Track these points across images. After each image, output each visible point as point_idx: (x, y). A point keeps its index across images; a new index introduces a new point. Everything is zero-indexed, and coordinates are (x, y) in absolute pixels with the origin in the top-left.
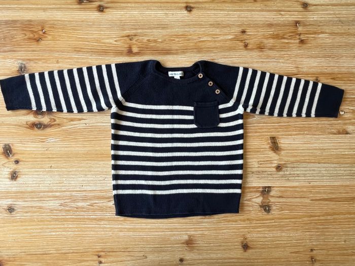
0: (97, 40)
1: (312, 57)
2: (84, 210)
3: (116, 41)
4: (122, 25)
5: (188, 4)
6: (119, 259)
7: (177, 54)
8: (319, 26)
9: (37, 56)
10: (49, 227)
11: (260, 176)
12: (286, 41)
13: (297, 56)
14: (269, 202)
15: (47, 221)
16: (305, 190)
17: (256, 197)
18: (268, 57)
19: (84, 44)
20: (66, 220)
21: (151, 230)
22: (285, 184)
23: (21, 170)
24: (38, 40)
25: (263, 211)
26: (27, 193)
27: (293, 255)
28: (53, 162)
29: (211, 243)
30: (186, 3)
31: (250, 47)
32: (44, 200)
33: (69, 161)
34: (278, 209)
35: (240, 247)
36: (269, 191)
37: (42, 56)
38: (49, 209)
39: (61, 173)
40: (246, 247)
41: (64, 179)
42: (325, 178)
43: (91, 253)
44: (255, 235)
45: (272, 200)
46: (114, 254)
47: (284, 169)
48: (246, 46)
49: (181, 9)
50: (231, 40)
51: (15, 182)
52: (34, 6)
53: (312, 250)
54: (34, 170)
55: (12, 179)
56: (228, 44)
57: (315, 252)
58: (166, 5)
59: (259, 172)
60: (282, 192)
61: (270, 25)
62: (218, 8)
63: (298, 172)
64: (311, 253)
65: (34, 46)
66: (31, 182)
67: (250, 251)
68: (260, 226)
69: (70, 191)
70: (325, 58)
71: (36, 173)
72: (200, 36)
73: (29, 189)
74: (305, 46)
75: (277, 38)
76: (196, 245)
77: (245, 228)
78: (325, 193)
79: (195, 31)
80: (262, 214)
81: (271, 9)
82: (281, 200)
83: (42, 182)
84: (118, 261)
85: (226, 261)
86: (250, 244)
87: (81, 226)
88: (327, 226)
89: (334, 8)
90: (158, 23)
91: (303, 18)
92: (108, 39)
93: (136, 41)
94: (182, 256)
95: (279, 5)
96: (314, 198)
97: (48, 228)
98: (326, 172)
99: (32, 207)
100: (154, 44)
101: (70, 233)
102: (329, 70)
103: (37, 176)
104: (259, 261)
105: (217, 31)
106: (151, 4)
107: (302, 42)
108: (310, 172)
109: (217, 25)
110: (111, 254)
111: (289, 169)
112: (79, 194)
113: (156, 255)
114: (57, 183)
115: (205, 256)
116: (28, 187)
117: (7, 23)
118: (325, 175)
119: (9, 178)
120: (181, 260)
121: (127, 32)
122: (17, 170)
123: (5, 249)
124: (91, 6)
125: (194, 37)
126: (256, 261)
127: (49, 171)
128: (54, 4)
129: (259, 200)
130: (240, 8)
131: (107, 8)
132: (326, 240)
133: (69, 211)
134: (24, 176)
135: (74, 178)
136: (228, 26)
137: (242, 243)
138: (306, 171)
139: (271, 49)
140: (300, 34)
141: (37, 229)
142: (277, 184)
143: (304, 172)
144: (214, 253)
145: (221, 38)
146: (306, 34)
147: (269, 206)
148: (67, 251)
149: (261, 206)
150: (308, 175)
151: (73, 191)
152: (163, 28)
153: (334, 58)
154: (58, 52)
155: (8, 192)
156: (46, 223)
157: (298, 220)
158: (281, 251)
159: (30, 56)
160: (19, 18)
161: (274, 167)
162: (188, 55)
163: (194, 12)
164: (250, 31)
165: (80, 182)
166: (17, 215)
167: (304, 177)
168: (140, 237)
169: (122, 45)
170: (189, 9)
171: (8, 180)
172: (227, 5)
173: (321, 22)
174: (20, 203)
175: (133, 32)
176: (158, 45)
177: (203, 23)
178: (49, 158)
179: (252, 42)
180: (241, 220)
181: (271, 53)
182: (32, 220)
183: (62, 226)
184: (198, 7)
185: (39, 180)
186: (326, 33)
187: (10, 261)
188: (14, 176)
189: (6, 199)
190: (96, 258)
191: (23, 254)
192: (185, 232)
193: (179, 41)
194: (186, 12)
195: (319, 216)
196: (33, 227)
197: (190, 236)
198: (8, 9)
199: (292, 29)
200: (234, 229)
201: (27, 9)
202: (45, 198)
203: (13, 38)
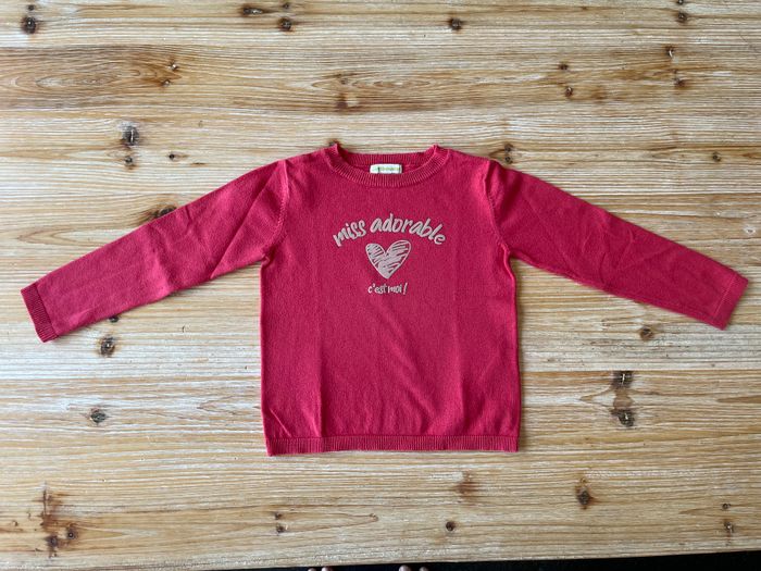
0: (278, 84)
1: (702, 114)
2: (248, 416)
3: (313, 85)
4: (327, 56)
5: (454, 17)
6: (320, 522)
7: (433, 108)
8: (712, 55)
9: (162, 113)
10: (177, 452)
11: (607, 349)
12: (649, 83)
13: (672, 111)
14: (630, 404)
15: (173, 440)
16: (704, 378)
17: (602, 394)
18: (614, 114)
19: (251, 91)
20: (211, 438)
21: (387, 461)
22: (661, 367)
23: (122, 336)
24: (162, 83)
25: (619, 423)
26: (132, 382)
27: (687, 516)
28: (187, 320)
29: (510, 490)
30: (451, 13)
31: (577, 95)
32: (167, 397)
33: (220, 316)
34: (651, 419)
35: (574, 499)
36: (628, 382)
37: (170, 113)
38: (176, 415)
39: (203, 342)
40: (585, 499)
41: (210, 354)
42: (744, 354)
43: (261, 509)
44: (604, 473)
45: (636, 399)
46: (309, 510)
47: (658, 336)
48: (569, 94)
49: (440, 25)
50: (539, 82)
51: (108, 360)
52: (156, 20)
53: (725, 507)
54: (148, 334)
55: (103, 353)
56: (534, 89)
57: (731, 511)
58: (411, 17)
59: (605, 341)
60: (657, 382)
61: (616, 54)
62: (512, 23)
63: (688, 343)
64: (724, 513)
65: (155, 94)
66: (142, 361)
67: (594, 509)
68: (615, 454)
69: (221, 379)
70: (729, 115)
71: (153, 341)
72: (478, 76)
73: (137, 374)
74: (687, 93)
75: (630, 78)
76: (480, 494)
77: (582, 457)
78: (746, 385)
79: (468, 66)
80: (616, 429)
81: (616, 23)
82: (655, 399)
83: (164, 360)
84: (318, 527)
85: (546, 529)
86: (594, 493)
87: (241, 450)
88: (753, 456)
89: (738, 22)
90: (397, 52)
91: (681, 40)
92: (299, 80)
93: (353, 85)
94: (451, 518)
95: (631, 15)
96: (724, 397)
97: (173, 456)
98: (746, 342)
99: (141, 411)
100: (389, 91)
101: (217, 466)
102: (739, 139)
103: (154, 348)
104: (616, 529)
105: (512, 66)
106: (383, 16)
107: (681, 84)
108: (713, 343)
109: (511, 54)
110: (303, 510)
111: (667, 335)
112: (239, 385)
113: (397, 513)
114: (193, 362)
115: (500, 518)
116: (135, 369)
117: (103, 50)
118: (744, 348)
119: (97, 351)
120: (450, 526)
121: (336, 68)
122: (114, 336)
123: (81, 498)
124: (266, 20)
125: (467, 78)
126: (609, 530)
127: (178, 338)
128: (195, 16)
129: (610, 399)
130: (556, 23)
131: (297, 23)
132: (753, 486)
133: (216, 419)
134: (127, 348)
135: (228, 352)
136: (534, 56)
137: (578, 491)
138: (703, 339)
139: (619, 99)
140: (677, 70)
141: (151, 457)
142: (646, 366)
143: (700, 343)
144: (519, 512)
145: (521, 78)
146: (688, 69)
147: (630, 412)
148: (211, 505)
149: (614, 412)
150: (709, 348)
151: (228, 379)
152: (405, 61)
153: (745, 115)
154: (201, 105)
155: (94, 381)
156: (170, 444)
157: (692, 442)
158: (661, 509)
159: (146, 112)
160: (127, 43)
161: (637, 332)
162: (454, 111)
163: (466, 30)
164: (577, 66)
165: (241, 360)
166: (110, 428)
167: (701, 351)
168: (363, 474)
169: (327, 93)
170: (455, 24)
171: (95, 355)
172: (529, 17)
173: (715, 49)
174: (117, 403)
175: (347, 68)
176: (397, 92)
177: (483, 51)
178: (179, 310)
179: (581, 86)
180: (572, 441)
181: (620, 107)
182: (139, 439)
183: (203, 451)
184: (473, 22)
185: (158, 354)
186: (727, 69)
187: (91, 526)
188: (107, 348)
189: (91, 393)
190: (271, 519)
191: (119, 510)
192: (456, 466)
193: (436, 85)
194: (450, 30)
195: (737, 434)
196: (141, 453)
197: (467, 474)
198: (107, 25)
199: (660, 61)
200: (558, 460)
201: (143, 25)
202: (169, 392)
203: (115, 78)
